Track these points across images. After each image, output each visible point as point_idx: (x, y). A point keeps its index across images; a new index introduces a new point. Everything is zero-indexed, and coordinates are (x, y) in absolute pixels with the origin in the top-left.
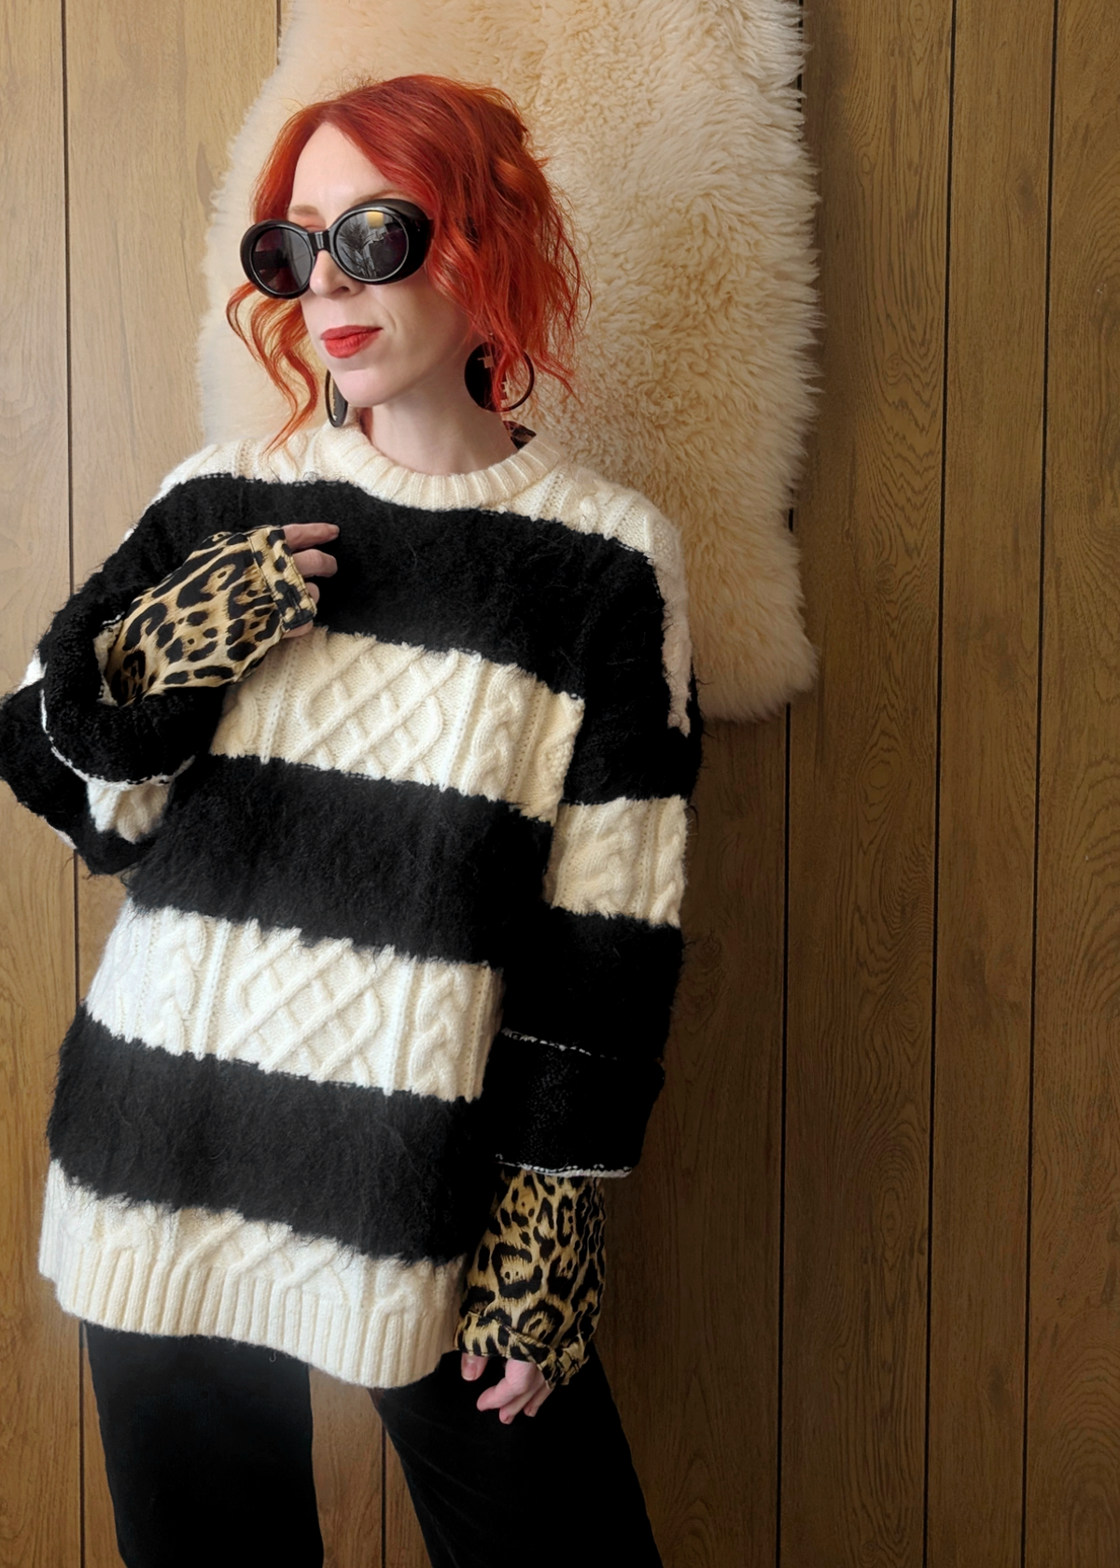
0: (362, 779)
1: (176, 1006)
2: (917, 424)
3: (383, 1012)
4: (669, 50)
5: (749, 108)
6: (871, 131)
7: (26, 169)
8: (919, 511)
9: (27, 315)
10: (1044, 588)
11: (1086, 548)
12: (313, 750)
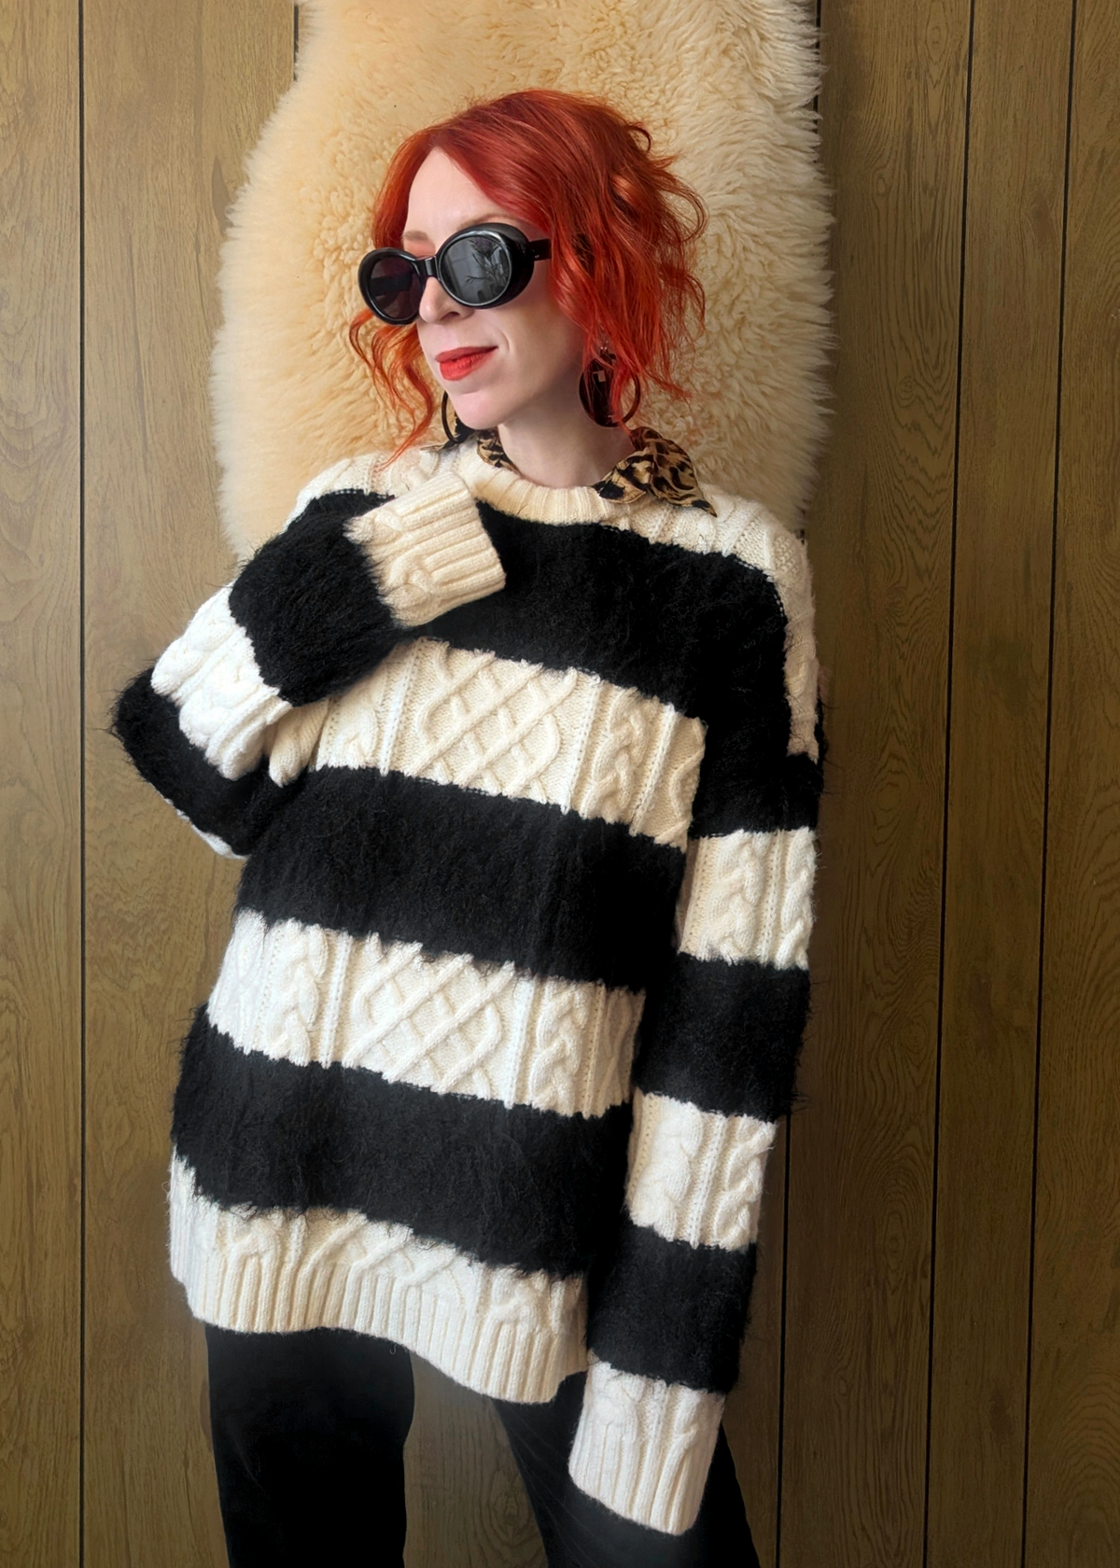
0: (479, 795)
1: (300, 1018)
2: (929, 447)
3: (504, 1026)
4: (686, 69)
5: (764, 129)
6: (887, 153)
7: (42, 182)
8: (930, 532)
9: (40, 327)
10: (1055, 613)
11: (1097, 572)
12: (431, 764)
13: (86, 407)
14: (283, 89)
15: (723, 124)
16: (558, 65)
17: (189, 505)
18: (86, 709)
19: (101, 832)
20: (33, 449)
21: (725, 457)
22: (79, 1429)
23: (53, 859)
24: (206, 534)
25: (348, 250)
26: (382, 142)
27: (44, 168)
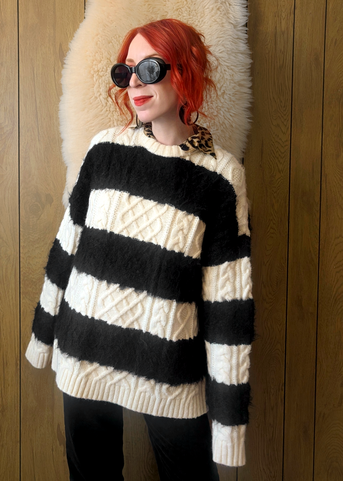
2: (282, 131)
4: (206, 15)
5: (231, 33)
6: (269, 40)
7: (6, 51)
8: (283, 159)
9: (6, 96)
10: (322, 183)
11: (335, 171)
12: (122, 230)
13: (20, 121)
14: (81, 21)
15: (218, 31)
16: (166, 13)
17: (52, 151)
18: (20, 215)
19: (25, 253)
20: (4, 134)
21: (219, 135)
22: (19, 439)
23: (10, 261)
24: (57, 160)
25: (101, 71)
26: (112, 38)
27: (7, 47)
